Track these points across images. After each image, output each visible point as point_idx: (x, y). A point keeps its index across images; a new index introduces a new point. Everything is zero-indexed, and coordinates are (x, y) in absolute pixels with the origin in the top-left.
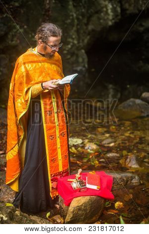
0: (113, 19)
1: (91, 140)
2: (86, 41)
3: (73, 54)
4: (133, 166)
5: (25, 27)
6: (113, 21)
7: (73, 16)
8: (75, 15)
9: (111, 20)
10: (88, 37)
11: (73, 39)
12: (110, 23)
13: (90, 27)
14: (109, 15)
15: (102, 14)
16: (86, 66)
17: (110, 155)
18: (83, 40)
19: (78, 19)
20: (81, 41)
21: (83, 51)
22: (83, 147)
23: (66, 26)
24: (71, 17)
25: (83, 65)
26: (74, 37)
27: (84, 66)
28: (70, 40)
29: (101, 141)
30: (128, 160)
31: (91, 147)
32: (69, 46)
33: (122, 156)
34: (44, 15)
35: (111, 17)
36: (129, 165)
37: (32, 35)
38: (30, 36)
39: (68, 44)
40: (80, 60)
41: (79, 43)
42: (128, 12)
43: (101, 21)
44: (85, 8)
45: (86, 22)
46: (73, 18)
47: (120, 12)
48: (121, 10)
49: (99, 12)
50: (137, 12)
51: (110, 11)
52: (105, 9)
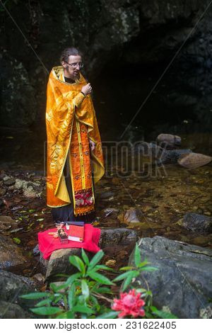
0: (129, 33)
2: (91, 65)
4: (133, 222)
5: (5, 51)
6: (130, 36)
7: (69, 33)
9: (126, 35)
10: (95, 59)
12: (126, 39)
13: (96, 46)
14: (123, 28)
15: (113, 27)
17: (107, 210)
19: (76, 37)
23: (60, 47)
24: (67, 36)
30: (127, 215)
34: (30, 33)
35: (126, 31)
36: (128, 221)
37: (14, 62)
42: (151, 22)
43: (112, 37)
44: (85, 21)
45: (88, 41)
46: (70, 37)
47: (138, 22)
48: (140, 21)
49: (107, 24)
50: (164, 21)
51: (124, 22)
52: (117, 20)
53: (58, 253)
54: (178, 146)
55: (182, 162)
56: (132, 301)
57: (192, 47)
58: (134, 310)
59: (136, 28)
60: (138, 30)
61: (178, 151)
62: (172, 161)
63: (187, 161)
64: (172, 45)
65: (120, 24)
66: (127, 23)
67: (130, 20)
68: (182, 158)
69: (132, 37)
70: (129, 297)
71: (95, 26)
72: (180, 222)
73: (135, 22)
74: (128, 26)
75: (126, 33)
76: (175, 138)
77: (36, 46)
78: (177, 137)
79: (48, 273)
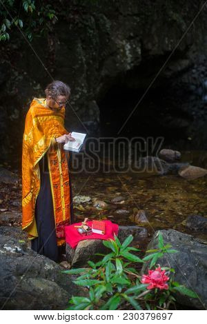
0: (132, 62)
1: (101, 199)
2: (98, 89)
3: (81, 106)
4: (143, 221)
5: (25, 73)
6: (132, 65)
7: (82, 60)
8: (84, 60)
9: (129, 64)
10: (101, 84)
11: (82, 88)
12: (129, 67)
13: (103, 73)
14: (127, 58)
15: (118, 57)
16: (98, 119)
17: (120, 212)
18: (94, 89)
19: (88, 64)
20: (92, 90)
21: (95, 102)
22: (91, 205)
23: (73, 72)
24: (80, 62)
25: (94, 118)
26: (83, 85)
27: (96, 120)
28: (79, 89)
29: (111, 199)
30: (138, 215)
31: (100, 205)
32: (78, 96)
33: (132, 213)
35: (129, 60)
36: (139, 221)
37: (33, 83)
38: (31, 84)
39: (76, 94)
40: (91, 112)
41: (89, 92)
42: (151, 53)
43: (118, 65)
44: (96, 50)
45: (98, 67)
46: (82, 64)
47: (140, 53)
48: (142, 51)
49: (114, 54)
50: (162, 53)
51: (128, 52)
52: (122, 50)
53: (84, 243)
54: (178, 160)
55: (182, 173)
56: (159, 276)
57: (185, 76)
58: (160, 284)
59: (138, 58)
60: (140, 60)
61: (178, 164)
62: (174, 173)
63: (186, 173)
64: (169, 74)
65: (124, 54)
66: (130, 53)
67: (133, 51)
68: (182, 170)
69: (134, 66)
70: (156, 273)
71: (104, 55)
72: (184, 223)
73: (137, 53)
74: (131, 56)
75: (129, 61)
76: (175, 153)
77: (52, 70)
78: (177, 152)
79: (74, 260)
